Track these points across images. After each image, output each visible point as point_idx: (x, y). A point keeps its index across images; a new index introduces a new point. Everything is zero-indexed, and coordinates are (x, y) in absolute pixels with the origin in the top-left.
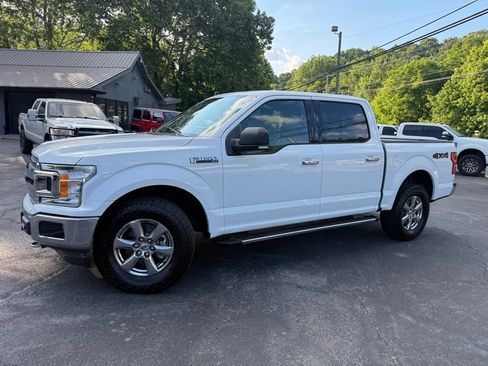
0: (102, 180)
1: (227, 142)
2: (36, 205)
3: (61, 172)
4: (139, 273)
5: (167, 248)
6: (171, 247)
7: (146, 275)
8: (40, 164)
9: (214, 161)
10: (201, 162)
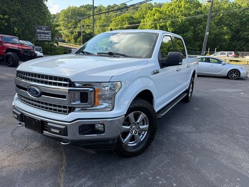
1: (159, 61)
2: (70, 114)
3: (96, 88)
4: (131, 144)
5: (146, 126)
6: (148, 126)
7: (136, 144)
8: (73, 83)
9: (158, 72)
10: (155, 73)
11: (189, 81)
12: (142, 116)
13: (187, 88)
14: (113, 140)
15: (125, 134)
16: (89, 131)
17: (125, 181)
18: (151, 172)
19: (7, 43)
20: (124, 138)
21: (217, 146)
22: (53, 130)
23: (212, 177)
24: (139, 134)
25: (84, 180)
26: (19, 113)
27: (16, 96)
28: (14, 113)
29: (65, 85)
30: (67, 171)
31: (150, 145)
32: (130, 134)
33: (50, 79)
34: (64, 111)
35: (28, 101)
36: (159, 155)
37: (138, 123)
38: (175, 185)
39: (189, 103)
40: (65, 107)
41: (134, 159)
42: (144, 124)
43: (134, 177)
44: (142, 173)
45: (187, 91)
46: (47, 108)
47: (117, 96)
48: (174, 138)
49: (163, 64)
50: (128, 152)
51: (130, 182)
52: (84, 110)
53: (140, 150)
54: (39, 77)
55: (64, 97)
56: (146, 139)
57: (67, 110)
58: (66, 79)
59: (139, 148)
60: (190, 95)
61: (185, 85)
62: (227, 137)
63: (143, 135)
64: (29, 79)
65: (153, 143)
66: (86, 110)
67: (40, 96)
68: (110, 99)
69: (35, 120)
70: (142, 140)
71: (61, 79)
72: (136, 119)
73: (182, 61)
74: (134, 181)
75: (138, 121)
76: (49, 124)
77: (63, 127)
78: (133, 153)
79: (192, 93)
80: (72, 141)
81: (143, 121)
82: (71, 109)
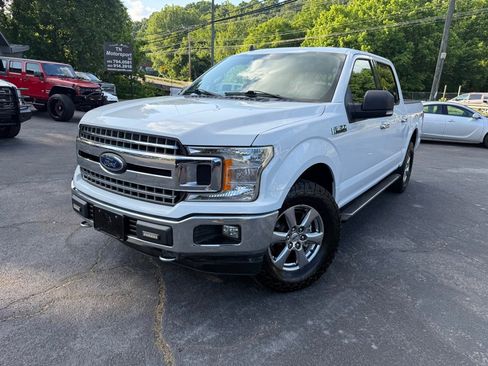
0: (280, 162)
1: (347, 108)
2: (178, 205)
3: (226, 158)
4: (290, 268)
5: (318, 235)
6: (322, 233)
7: (298, 268)
8: (185, 147)
9: (345, 130)
10: (338, 132)
11: (405, 150)
12: (311, 214)
13: (401, 163)
14: (255, 256)
15: (277, 247)
16: (212, 237)
17: (277, 335)
18: (328, 321)
19: (52, 76)
20: (276, 255)
21: (460, 279)
22: (146, 234)
23: (450, 336)
24: (305, 249)
25: (200, 329)
26: (84, 203)
27: (78, 171)
28: (74, 202)
29: (170, 152)
30: (168, 312)
31: (325, 271)
32: (287, 248)
33: (142, 140)
34: (167, 200)
35: (100, 180)
36: (343, 290)
37: (303, 227)
38: (374, 347)
39: (403, 195)
40: (168, 192)
41: (295, 295)
42: (314, 231)
43: (295, 330)
44: (310, 322)
45: (400, 170)
46: (135, 194)
47: (265, 173)
48: (372, 261)
49: (355, 115)
50: (283, 283)
51: (287, 336)
52: (203, 198)
53: (307, 280)
54: (122, 137)
55: (168, 173)
56: (319, 259)
57: (173, 197)
58: (172, 141)
59: (304, 277)
60: (405, 179)
61: (397, 157)
62: (481, 261)
63: (312, 252)
64: (102, 141)
65: (331, 269)
66: (207, 198)
67: (123, 171)
68: (252, 178)
69: (112, 215)
70: (309, 260)
71: (162, 140)
72: (299, 219)
73: (392, 109)
74: (295, 335)
75: (303, 224)
76: (139, 222)
77: (165, 228)
78: (292, 284)
79: (409, 175)
80: (180, 254)
81: (313, 223)
82: (180, 197)
